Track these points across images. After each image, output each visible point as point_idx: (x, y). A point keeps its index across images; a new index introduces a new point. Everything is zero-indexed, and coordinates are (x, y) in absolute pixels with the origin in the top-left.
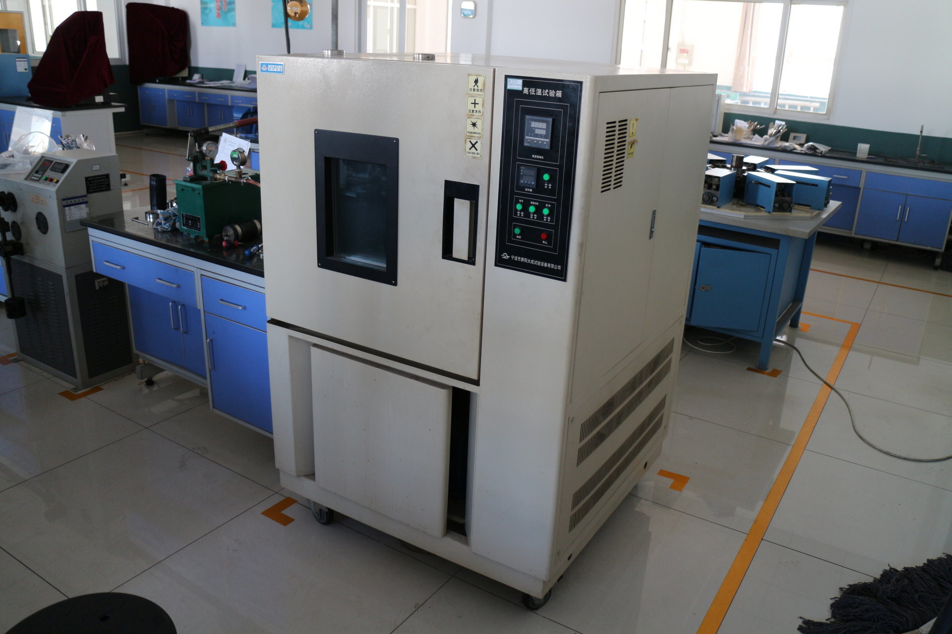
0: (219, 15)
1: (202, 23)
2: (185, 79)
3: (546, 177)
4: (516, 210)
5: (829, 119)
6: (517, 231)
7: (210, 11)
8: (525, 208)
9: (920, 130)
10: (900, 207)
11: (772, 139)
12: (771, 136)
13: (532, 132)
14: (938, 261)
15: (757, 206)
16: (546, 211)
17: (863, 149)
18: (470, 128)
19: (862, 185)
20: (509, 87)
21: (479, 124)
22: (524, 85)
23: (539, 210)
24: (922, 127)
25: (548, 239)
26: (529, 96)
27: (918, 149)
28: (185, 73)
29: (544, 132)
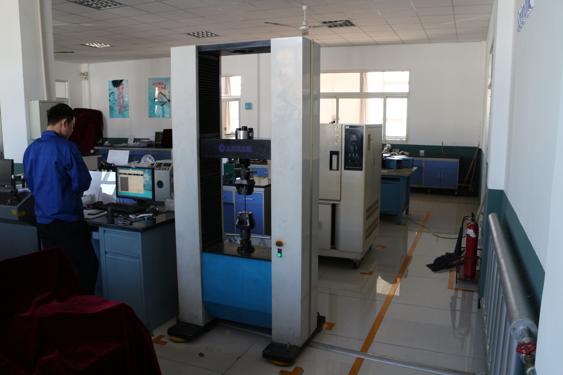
0: (119, 113)
1: (110, 117)
2: (100, 144)
3: (356, 147)
4: (349, 156)
5: (407, 142)
6: (350, 161)
7: (115, 111)
8: (352, 155)
9: (442, 143)
10: (439, 173)
11: (386, 151)
12: (386, 150)
13: (352, 138)
14: (456, 193)
15: (391, 169)
16: (357, 155)
17: (422, 152)
18: (336, 138)
19: (423, 166)
20: (346, 128)
21: (339, 137)
22: (350, 127)
23: (355, 155)
24: (443, 142)
25: (358, 161)
26: (351, 130)
27: (442, 151)
28: (101, 141)
29: (355, 137)
